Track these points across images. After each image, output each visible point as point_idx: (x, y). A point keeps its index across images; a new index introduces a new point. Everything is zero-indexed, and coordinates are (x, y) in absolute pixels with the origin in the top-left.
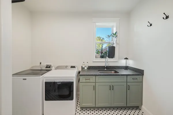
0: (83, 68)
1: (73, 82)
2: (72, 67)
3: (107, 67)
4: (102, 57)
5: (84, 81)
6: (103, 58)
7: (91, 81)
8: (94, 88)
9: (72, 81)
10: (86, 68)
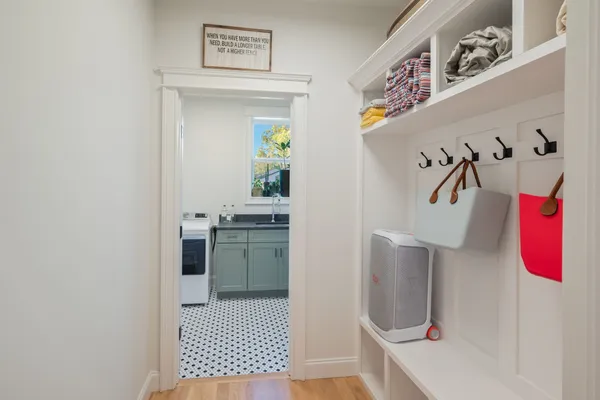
0: (222, 219)
1: (204, 241)
2: (198, 216)
3: (276, 216)
4: (267, 194)
5: (226, 240)
6: (268, 196)
7: (239, 239)
8: (246, 253)
9: (202, 238)
10: (229, 218)
